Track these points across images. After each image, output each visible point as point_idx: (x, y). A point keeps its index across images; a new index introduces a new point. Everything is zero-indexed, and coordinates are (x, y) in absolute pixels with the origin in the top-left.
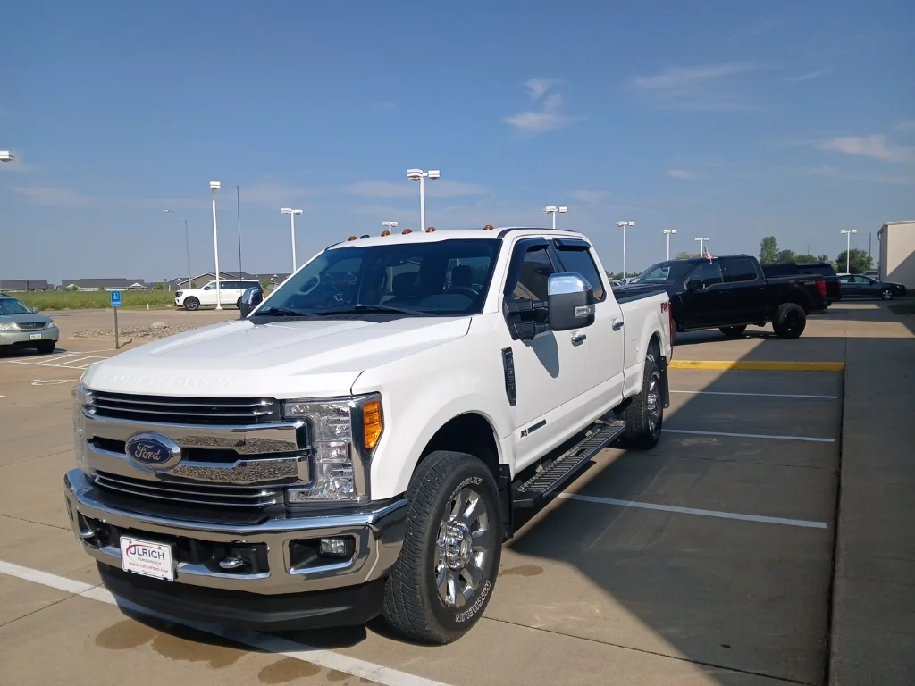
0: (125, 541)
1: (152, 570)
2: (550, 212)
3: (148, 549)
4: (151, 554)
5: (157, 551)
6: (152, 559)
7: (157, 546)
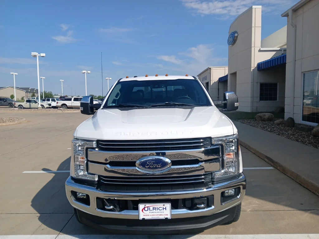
0: (141, 206)
1: (158, 216)
2: (84, 73)
3: (156, 207)
4: (158, 209)
5: (162, 207)
6: (158, 211)
7: (163, 205)
